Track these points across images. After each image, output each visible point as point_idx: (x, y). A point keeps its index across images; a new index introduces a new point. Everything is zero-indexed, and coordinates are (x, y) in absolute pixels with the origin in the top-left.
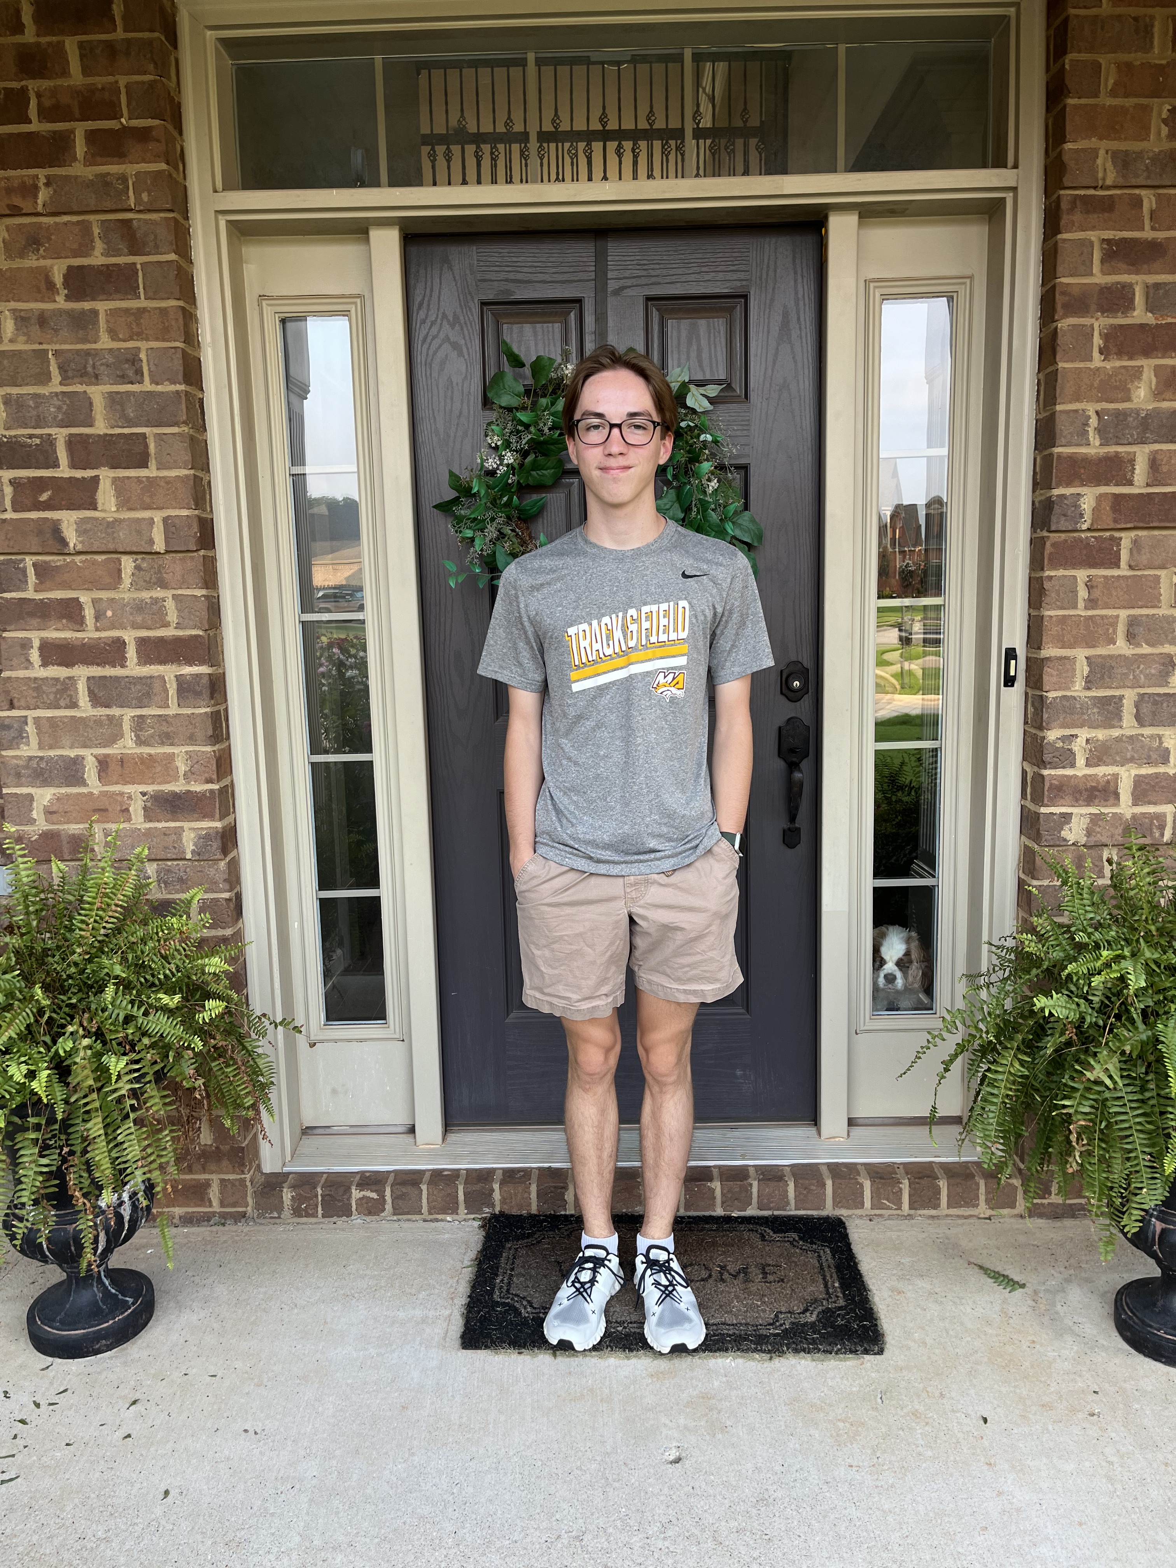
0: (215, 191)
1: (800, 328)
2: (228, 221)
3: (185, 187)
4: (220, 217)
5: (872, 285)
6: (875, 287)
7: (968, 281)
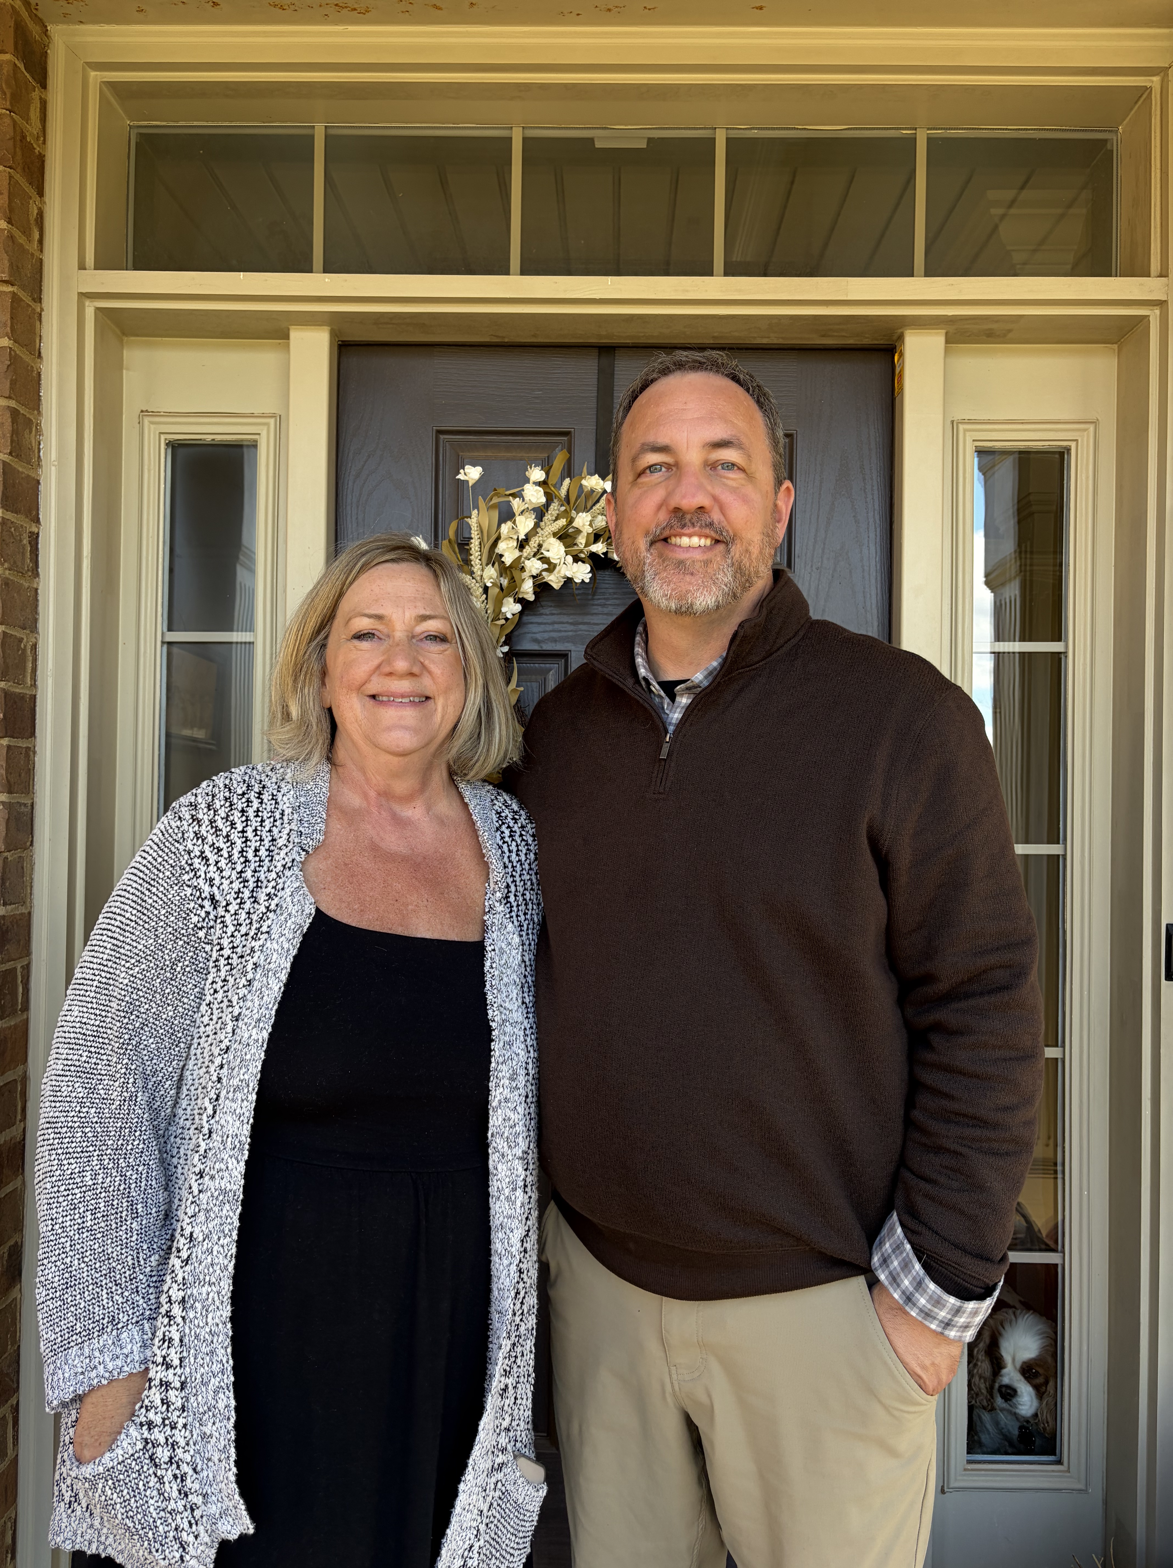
0: (82, 267)
1: (864, 479)
2: (98, 309)
3: (41, 260)
4: (87, 303)
5: (961, 427)
6: (965, 431)
7: (1091, 428)
